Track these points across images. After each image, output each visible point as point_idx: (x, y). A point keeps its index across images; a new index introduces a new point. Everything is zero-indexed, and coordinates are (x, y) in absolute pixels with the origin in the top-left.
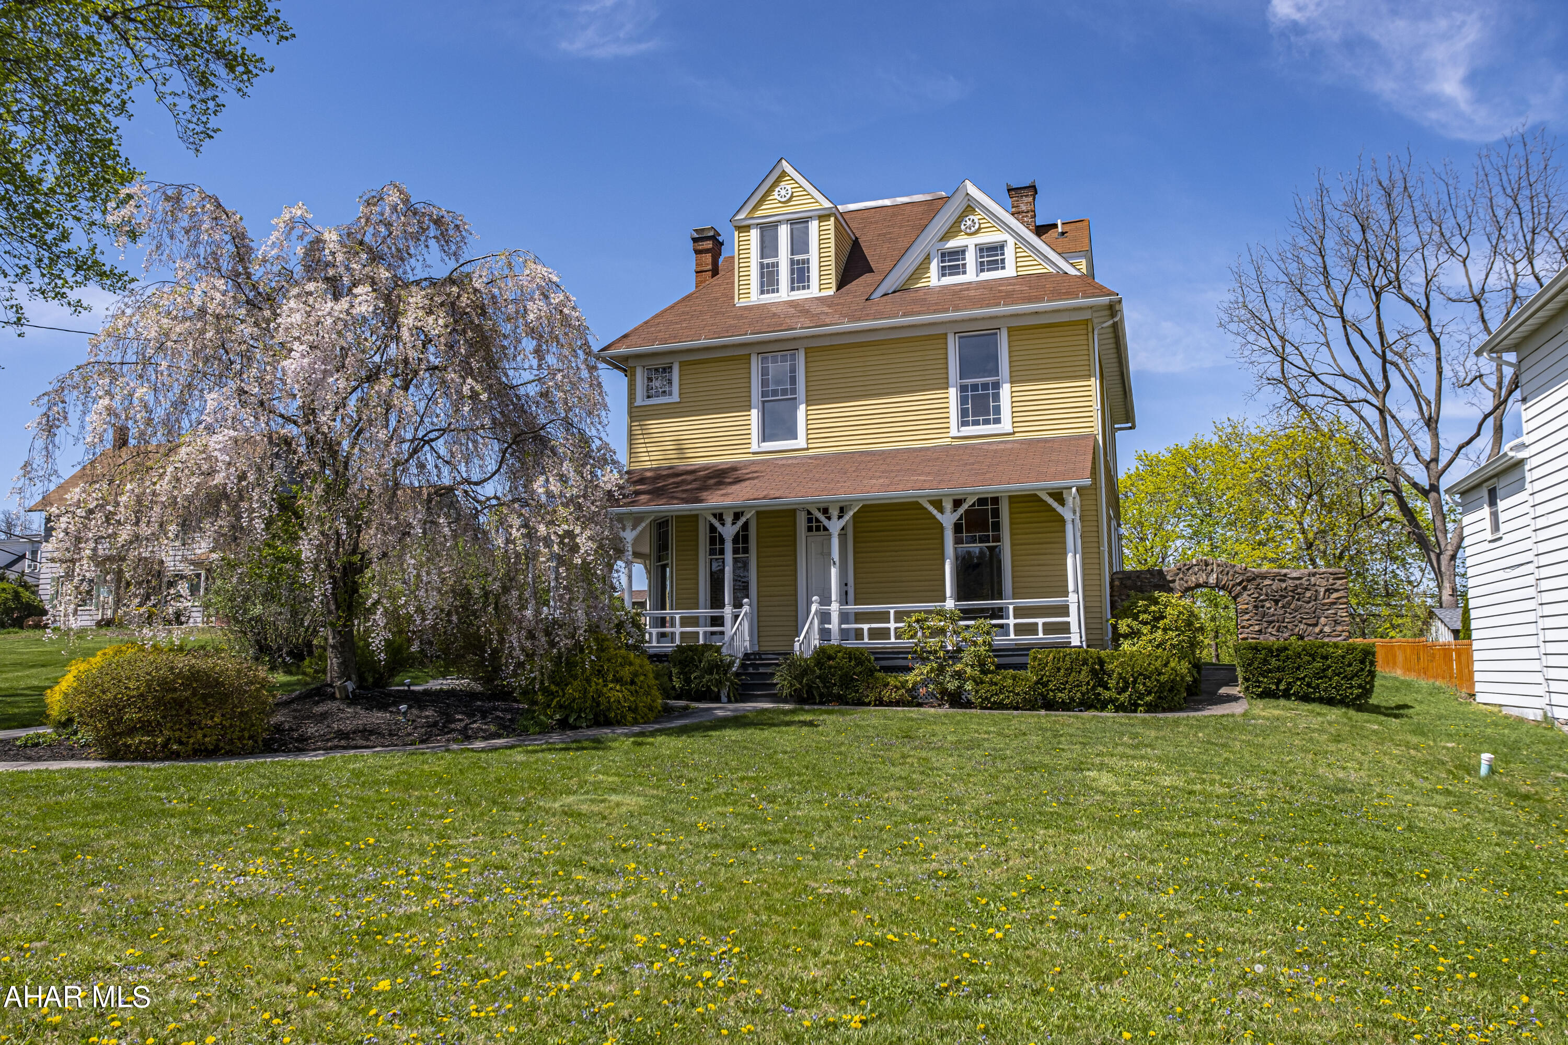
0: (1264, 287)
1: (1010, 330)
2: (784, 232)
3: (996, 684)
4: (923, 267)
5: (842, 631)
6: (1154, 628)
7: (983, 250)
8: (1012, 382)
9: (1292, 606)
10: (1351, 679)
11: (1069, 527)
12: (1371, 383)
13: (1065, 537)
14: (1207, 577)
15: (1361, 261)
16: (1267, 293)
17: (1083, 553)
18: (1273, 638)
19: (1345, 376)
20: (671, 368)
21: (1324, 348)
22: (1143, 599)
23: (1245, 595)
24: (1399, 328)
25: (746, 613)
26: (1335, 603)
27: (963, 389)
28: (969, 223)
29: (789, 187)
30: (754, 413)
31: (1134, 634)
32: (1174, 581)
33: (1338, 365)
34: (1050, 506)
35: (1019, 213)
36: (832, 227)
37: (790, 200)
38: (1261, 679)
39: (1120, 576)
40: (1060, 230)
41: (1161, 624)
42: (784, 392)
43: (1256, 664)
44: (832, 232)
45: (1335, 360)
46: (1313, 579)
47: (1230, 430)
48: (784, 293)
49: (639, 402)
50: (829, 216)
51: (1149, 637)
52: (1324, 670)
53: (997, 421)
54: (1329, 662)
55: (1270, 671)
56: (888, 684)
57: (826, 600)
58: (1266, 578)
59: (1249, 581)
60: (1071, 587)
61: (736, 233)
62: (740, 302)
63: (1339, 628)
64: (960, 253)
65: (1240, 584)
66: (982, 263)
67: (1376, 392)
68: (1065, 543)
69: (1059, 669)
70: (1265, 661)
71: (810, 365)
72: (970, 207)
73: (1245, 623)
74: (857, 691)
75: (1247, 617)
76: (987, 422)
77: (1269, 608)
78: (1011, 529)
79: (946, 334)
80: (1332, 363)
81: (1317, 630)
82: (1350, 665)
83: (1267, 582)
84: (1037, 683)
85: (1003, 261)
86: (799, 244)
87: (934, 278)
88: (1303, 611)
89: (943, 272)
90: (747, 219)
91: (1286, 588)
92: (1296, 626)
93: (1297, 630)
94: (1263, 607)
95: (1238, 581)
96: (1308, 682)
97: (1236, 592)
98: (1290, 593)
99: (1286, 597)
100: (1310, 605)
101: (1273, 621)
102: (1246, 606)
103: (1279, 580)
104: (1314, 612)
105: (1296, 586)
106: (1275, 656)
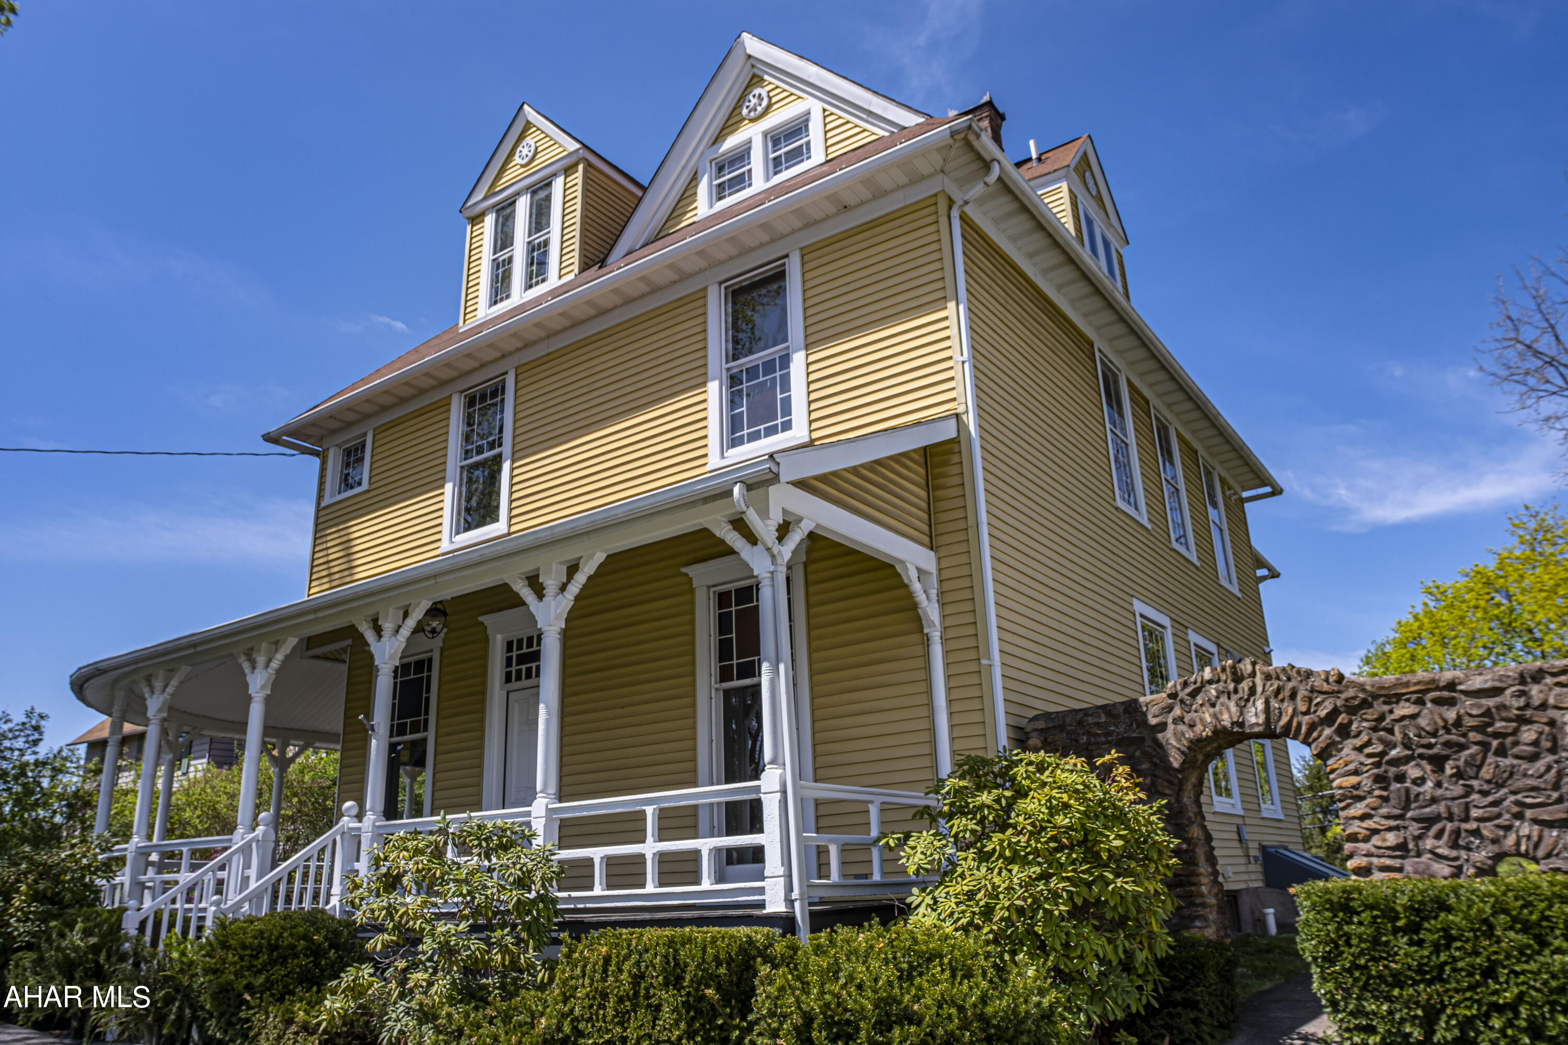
1: (805, 252)
2: (522, 206)
4: (687, 195)
7: (775, 138)
8: (807, 347)
9: (1487, 772)
14: (1242, 709)
18: (1444, 869)
20: (364, 444)
23: (1348, 748)
27: (732, 379)
28: (754, 101)
29: (533, 142)
30: (449, 488)
32: (1162, 727)
36: (580, 179)
37: (532, 159)
39: (1041, 725)
42: (489, 446)
44: (580, 187)
46: (1535, 690)
48: (518, 295)
49: (327, 499)
50: (576, 165)
53: (787, 425)
55: (1398, 981)
58: (1398, 698)
59: (1352, 710)
61: (467, 228)
62: (463, 326)
64: (742, 155)
65: (1330, 719)
66: (776, 160)
72: (753, 76)
75: (1359, 809)
76: (770, 431)
77: (1420, 781)
79: (706, 288)
83: (1404, 709)
85: (807, 144)
86: (539, 217)
87: (703, 207)
88: (1520, 783)
89: (718, 192)
90: (485, 198)
91: (1458, 722)
92: (1508, 828)
93: (1511, 840)
94: (1401, 778)
95: (1323, 713)
96: (1531, 1020)
97: (1322, 743)
98: (1473, 736)
99: (1462, 747)
100: (1540, 765)
101: (1437, 818)
102: (1353, 780)
103: (1437, 702)
104: (1556, 786)
105: (1488, 713)
106: (1405, 930)
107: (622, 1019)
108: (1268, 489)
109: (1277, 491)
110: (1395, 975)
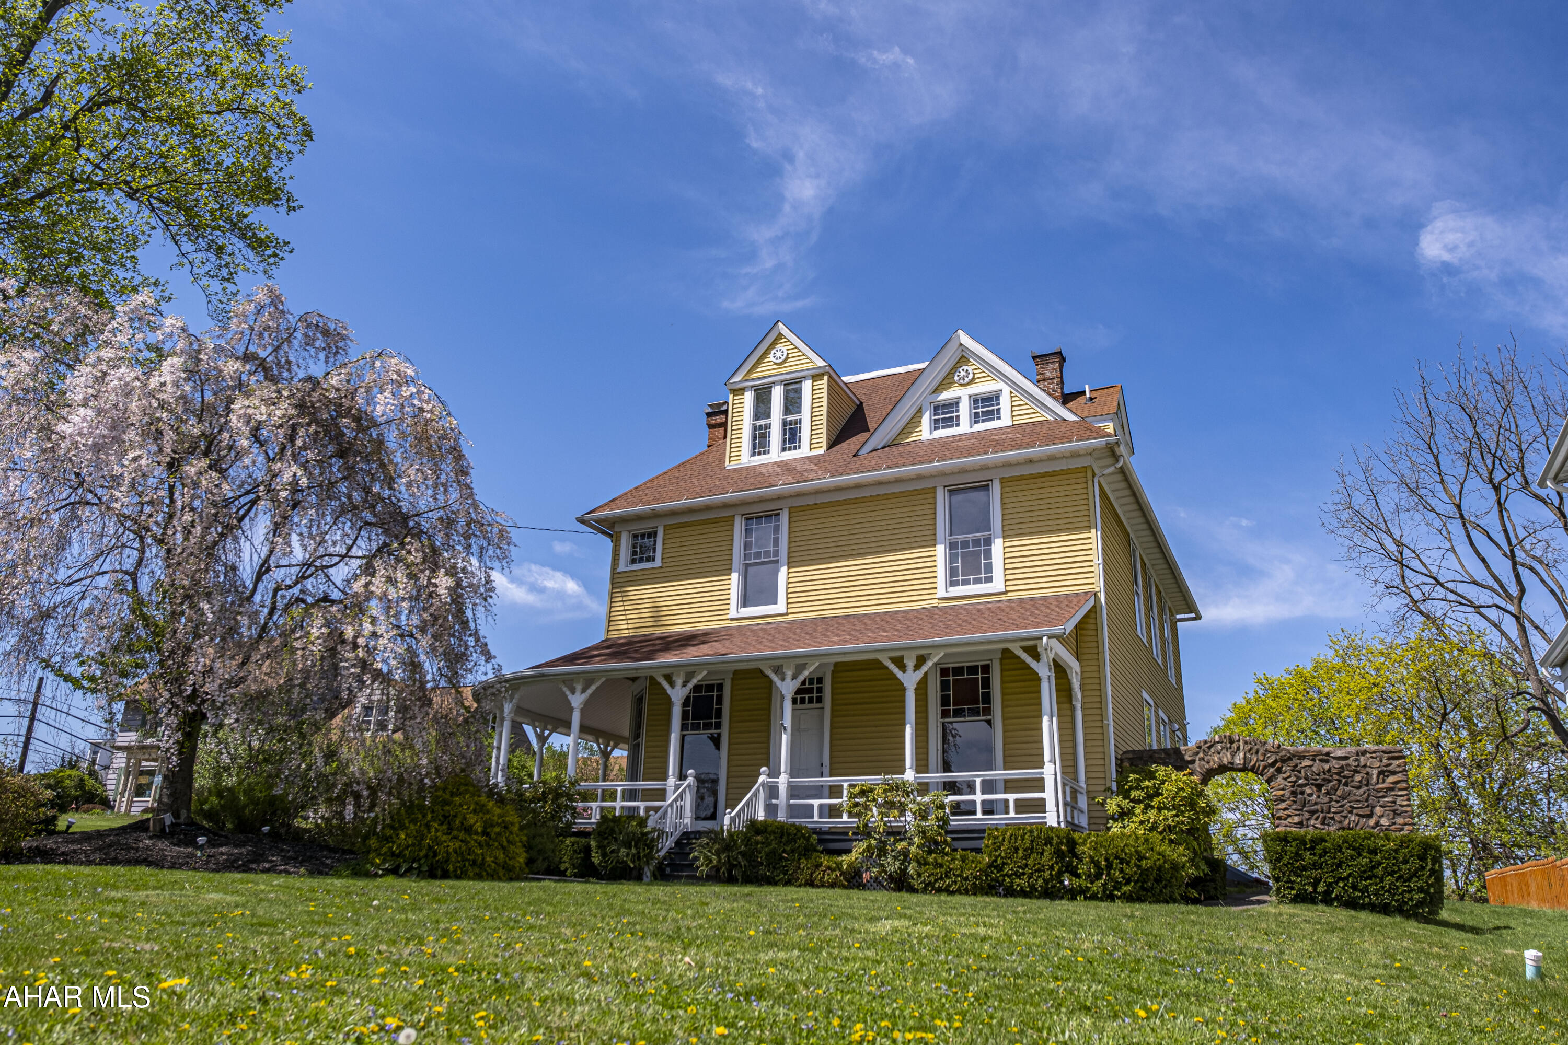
0: (1375, 489)
1: (1003, 481)
2: (777, 394)
3: (941, 866)
4: (914, 422)
5: (790, 807)
6: (1148, 807)
7: (977, 400)
8: (1004, 537)
9: (1339, 793)
10: (1409, 880)
11: (1045, 686)
12: (1502, 586)
13: (1040, 698)
14: (1233, 756)
15: (1476, 453)
16: (1379, 497)
17: (1059, 716)
19: (1475, 583)
20: (656, 533)
21: (1450, 554)
22: (1133, 772)
23: (1280, 779)
24: (1525, 523)
25: (689, 786)
26: (1392, 789)
27: (952, 546)
28: (963, 373)
29: (784, 349)
30: (735, 576)
31: (1124, 814)
32: (1193, 762)
33: (1466, 572)
34: (1024, 662)
35: (1044, 380)
36: (825, 386)
37: (785, 361)
38: (1293, 878)
39: (1130, 756)
40: (1088, 395)
41: (1155, 802)
42: (767, 554)
43: (1286, 859)
44: (825, 391)
45: (1463, 566)
46: (1362, 759)
47: (1346, 643)
48: (775, 454)
49: (622, 568)
50: (822, 375)
51: (1141, 818)
52: (1373, 868)
53: (989, 580)
54: (1378, 857)
55: (1304, 868)
56: (821, 865)
57: (774, 773)
58: (1304, 757)
59: (1284, 761)
60: (1047, 757)
61: (731, 396)
62: (730, 465)
63: (1400, 820)
64: (954, 405)
65: (1273, 764)
66: (976, 415)
67: (1509, 597)
68: (1040, 704)
69: (1017, 849)
70: (1298, 856)
71: (793, 525)
72: (964, 358)
73: (1281, 814)
74: (785, 873)
75: (1283, 805)
76: (978, 581)
77: (1310, 795)
78: (1003, 700)
79: (935, 488)
80: (1459, 568)
81: (1372, 822)
82: (1406, 862)
83: (1306, 763)
84: (990, 865)
85: (998, 410)
86: (792, 403)
87: (925, 432)
88: (1352, 798)
89: (936, 425)
90: (742, 381)
91: (1329, 770)
92: (1346, 817)
93: (1347, 822)
94: (1302, 793)
95: (1270, 761)
96: (1353, 883)
97: (1269, 774)
98: (1335, 777)
99: (1330, 781)
100: (1361, 791)
101: (1317, 811)
102: (1282, 792)
103: (1321, 760)
104: (1367, 800)
105: (1342, 767)
106: (1309, 849)
107: (1026, 857)
108: (1193, 615)
109: (1198, 617)
110: (1303, 866)
